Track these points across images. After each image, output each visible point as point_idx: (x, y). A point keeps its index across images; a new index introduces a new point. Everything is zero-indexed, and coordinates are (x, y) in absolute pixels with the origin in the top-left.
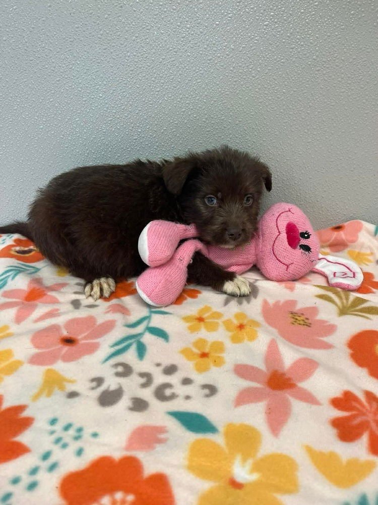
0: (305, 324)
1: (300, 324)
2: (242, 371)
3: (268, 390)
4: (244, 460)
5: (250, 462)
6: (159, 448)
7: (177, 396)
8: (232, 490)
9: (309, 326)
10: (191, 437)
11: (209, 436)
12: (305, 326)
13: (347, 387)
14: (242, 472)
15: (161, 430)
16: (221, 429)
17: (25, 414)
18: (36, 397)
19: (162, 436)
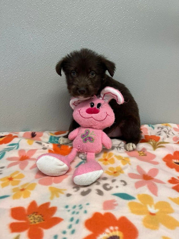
0: (144, 155)
1: (142, 155)
2: (132, 176)
3: (144, 181)
4: (151, 206)
5: (153, 206)
6: (116, 207)
7: (113, 187)
8: (152, 216)
9: (146, 155)
10: (127, 202)
11: (133, 201)
12: (145, 156)
13: (172, 176)
14: (152, 210)
15: (113, 201)
16: (136, 197)
17: (51, 206)
18: (52, 198)
19: (115, 203)
